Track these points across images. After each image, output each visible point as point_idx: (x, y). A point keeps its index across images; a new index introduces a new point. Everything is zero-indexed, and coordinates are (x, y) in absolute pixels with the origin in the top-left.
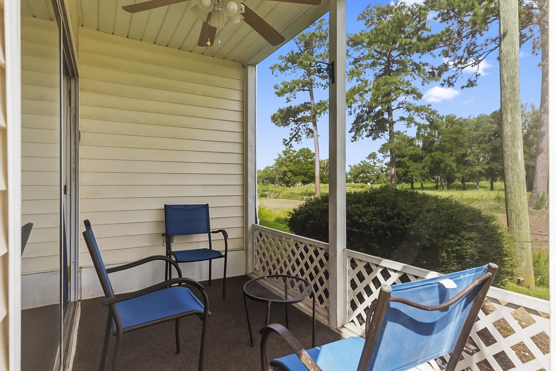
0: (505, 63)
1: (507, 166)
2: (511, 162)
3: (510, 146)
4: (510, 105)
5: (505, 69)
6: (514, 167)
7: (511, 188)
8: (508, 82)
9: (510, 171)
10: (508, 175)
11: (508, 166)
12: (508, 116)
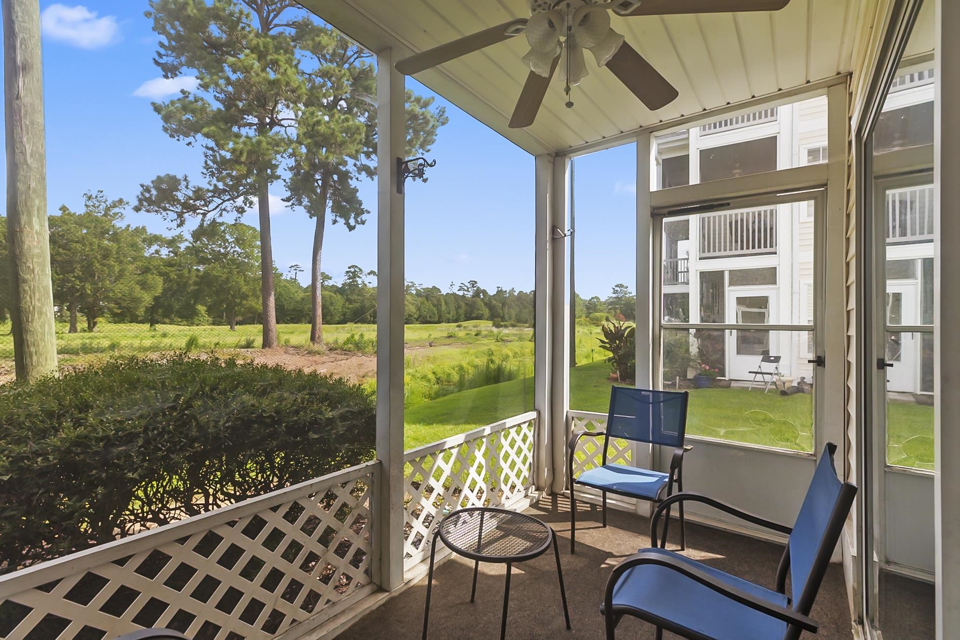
0: (28, 123)
1: (31, 307)
2: (39, 300)
3: (38, 272)
4: (37, 202)
5: (28, 134)
6: (44, 310)
7: (38, 345)
8: (34, 160)
9: (36, 315)
10: (32, 322)
11: (34, 308)
12: (34, 219)
